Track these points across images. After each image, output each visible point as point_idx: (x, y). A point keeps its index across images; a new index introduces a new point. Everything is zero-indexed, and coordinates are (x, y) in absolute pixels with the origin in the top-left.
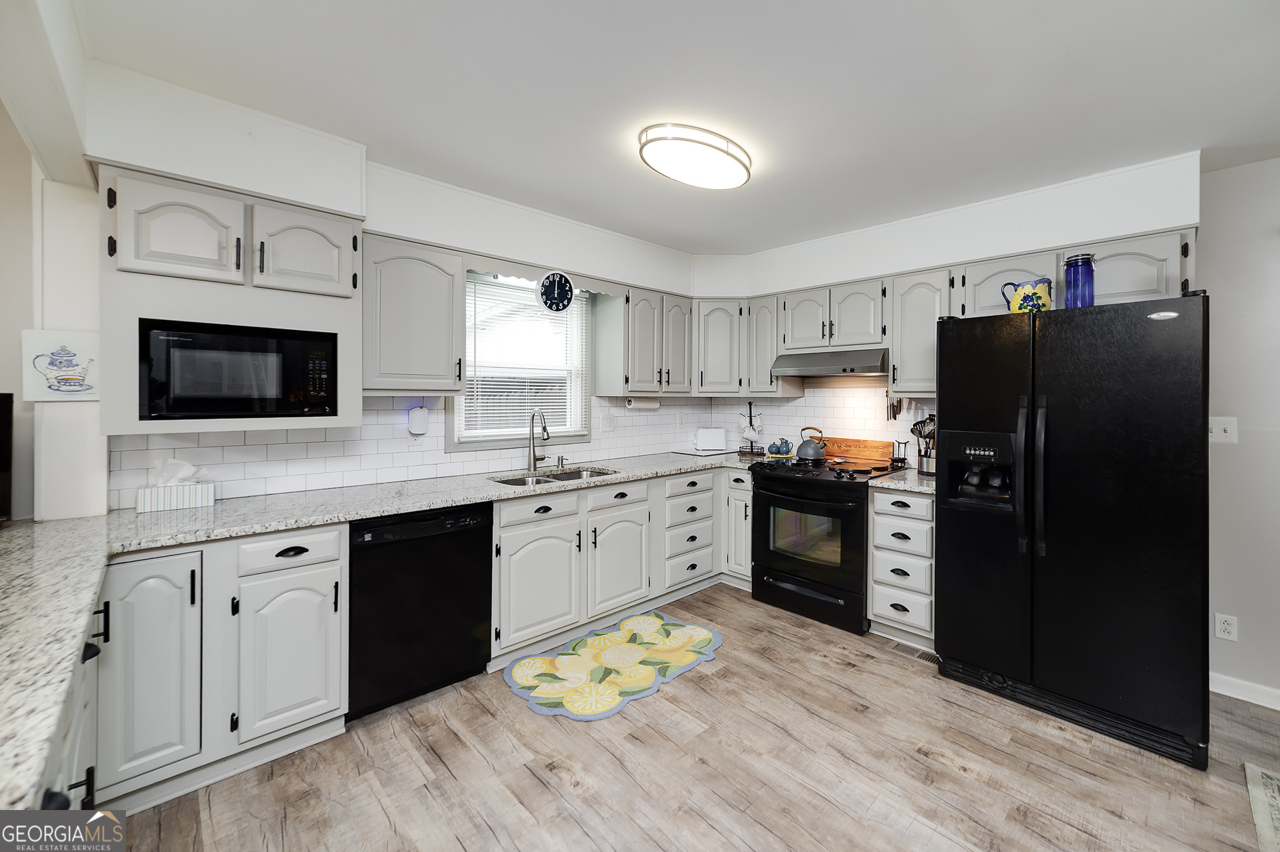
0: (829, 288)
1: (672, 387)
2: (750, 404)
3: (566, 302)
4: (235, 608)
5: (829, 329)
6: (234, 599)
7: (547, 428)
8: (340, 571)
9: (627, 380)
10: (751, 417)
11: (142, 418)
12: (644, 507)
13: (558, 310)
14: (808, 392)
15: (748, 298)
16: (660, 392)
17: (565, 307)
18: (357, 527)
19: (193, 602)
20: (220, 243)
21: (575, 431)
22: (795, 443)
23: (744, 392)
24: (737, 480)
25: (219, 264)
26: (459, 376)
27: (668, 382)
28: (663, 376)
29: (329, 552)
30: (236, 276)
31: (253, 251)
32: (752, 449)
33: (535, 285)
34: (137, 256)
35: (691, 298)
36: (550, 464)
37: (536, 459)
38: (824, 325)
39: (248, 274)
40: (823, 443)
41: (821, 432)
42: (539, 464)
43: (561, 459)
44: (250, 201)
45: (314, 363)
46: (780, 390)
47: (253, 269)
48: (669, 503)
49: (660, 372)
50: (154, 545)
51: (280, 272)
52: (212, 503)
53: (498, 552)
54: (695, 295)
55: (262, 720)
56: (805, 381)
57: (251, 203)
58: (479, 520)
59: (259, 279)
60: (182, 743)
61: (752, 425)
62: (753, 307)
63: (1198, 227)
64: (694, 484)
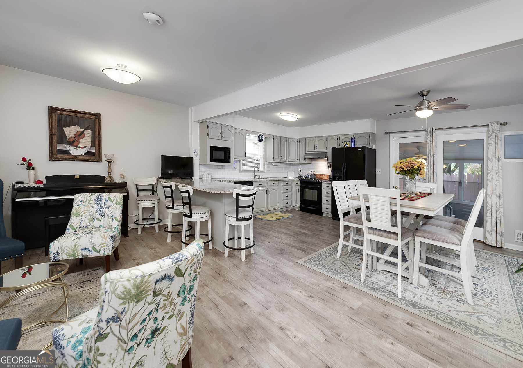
0: (316, 137)
2: (300, 165)
5: (316, 147)
9: (273, 158)
10: (300, 168)
11: (210, 162)
12: (278, 187)
13: (260, 141)
14: (313, 162)
15: (299, 138)
16: (280, 161)
17: (262, 141)
21: (262, 170)
22: (310, 175)
23: (298, 162)
24: (297, 183)
25: (218, 137)
26: (245, 156)
27: (282, 159)
28: (281, 157)
30: (220, 138)
31: (222, 134)
32: (301, 177)
33: (257, 136)
34: (210, 136)
35: (287, 138)
36: (258, 177)
38: (315, 146)
40: (315, 175)
41: (315, 172)
42: (256, 177)
43: (260, 176)
46: (307, 161)
47: (222, 137)
48: (283, 187)
49: (280, 156)
51: (225, 137)
52: (211, 178)
56: (312, 159)
57: (221, 126)
59: (222, 139)
61: (300, 170)
62: (300, 141)
63: (372, 133)
64: (287, 183)
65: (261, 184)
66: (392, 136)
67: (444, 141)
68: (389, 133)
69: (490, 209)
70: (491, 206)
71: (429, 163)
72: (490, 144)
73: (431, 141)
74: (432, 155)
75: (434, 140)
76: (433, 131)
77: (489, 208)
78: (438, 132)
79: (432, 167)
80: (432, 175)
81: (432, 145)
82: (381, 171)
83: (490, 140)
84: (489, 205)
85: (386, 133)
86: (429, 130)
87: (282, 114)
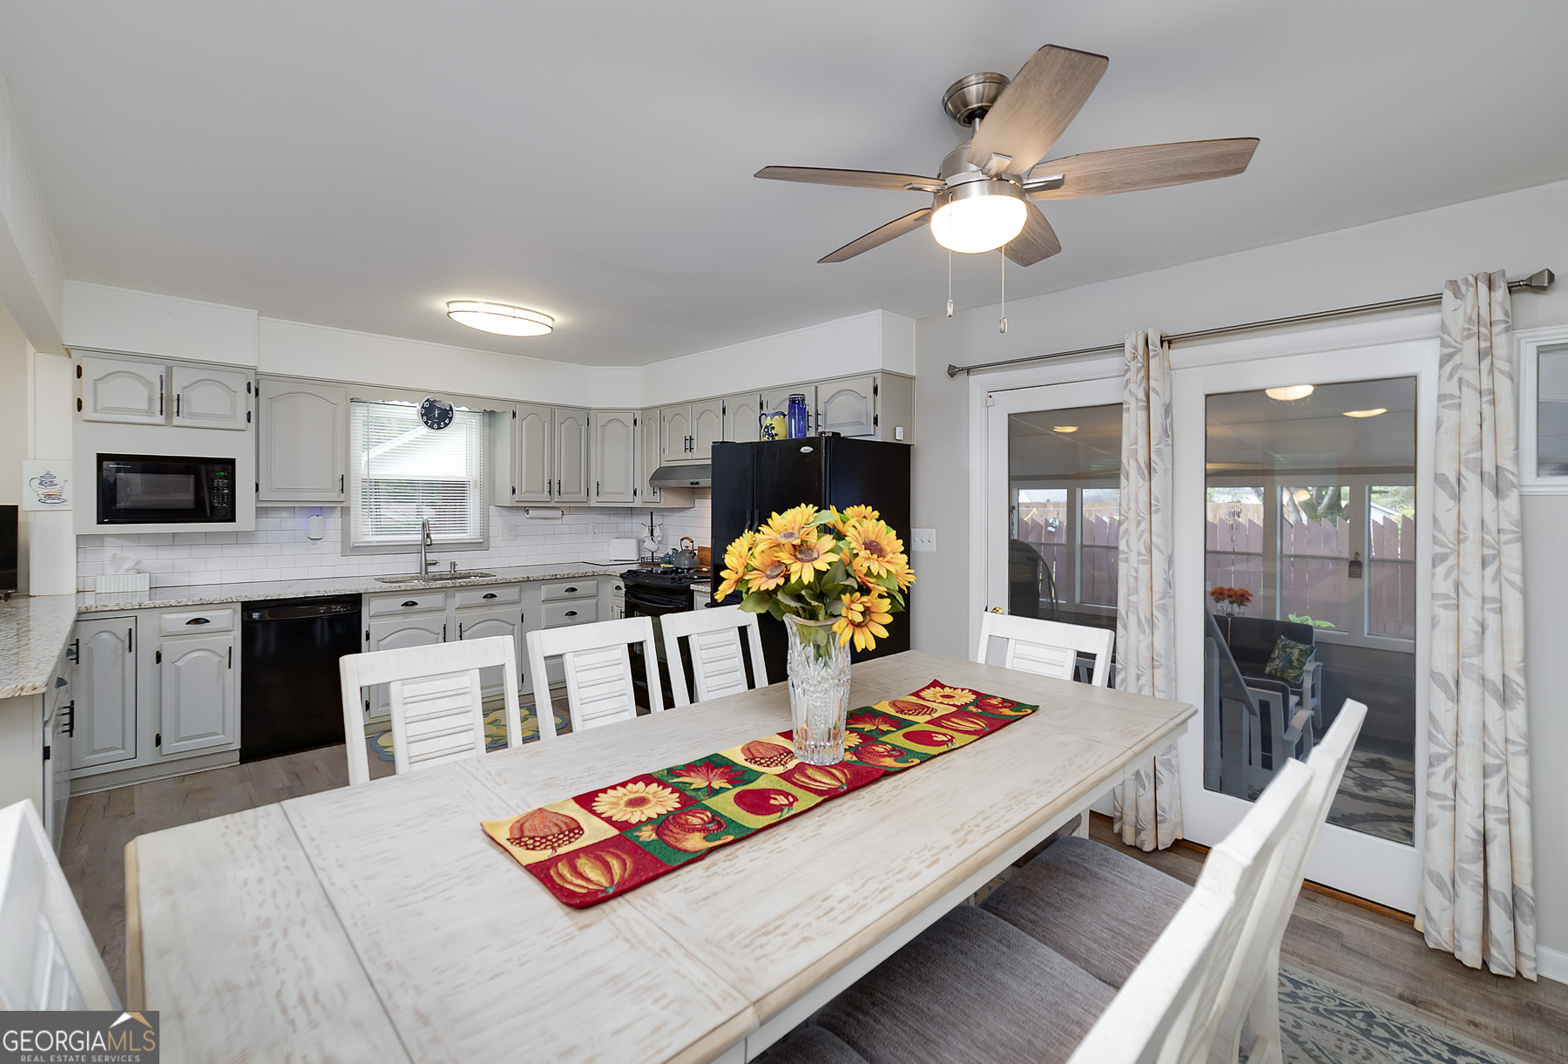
0: (692, 404)
1: (564, 497)
2: (652, 513)
3: (447, 421)
4: (159, 658)
5: (690, 444)
6: (158, 652)
7: (432, 536)
8: (235, 639)
9: (514, 491)
10: (652, 526)
11: (99, 522)
12: (517, 609)
13: (439, 428)
15: (642, 409)
16: (553, 502)
17: (446, 425)
18: (248, 607)
19: (130, 650)
20: (149, 397)
21: (470, 539)
23: (641, 503)
24: (618, 588)
25: (149, 412)
26: (342, 490)
27: (560, 492)
28: (556, 488)
29: (226, 624)
30: (161, 419)
31: (172, 401)
32: (653, 559)
33: (413, 412)
34: (95, 411)
35: (588, 410)
36: (444, 568)
37: (427, 565)
38: (687, 440)
39: (169, 418)
40: (694, 552)
41: (692, 542)
42: (430, 569)
43: (453, 565)
44: (170, 363)
45: (218, 481)
46: (662, 500)
47: (172, 414)
48: (544, 607)
49: (550, 484)
50: (105, 609)
51: (192, 415)
52: (148, 589)
53: (368, 637)
54: (593, 406)
55: (178, 741)
57: (170, 366)
58: (349, 608)
59: (176, 420)
60: (123, 748)
61: (652, 535)
62: (645, 419)
63: (884, 372)
64: (573, 590)
65: (415, 604)
66: (977, 384)
67: (1207, 396)
68: (968, 370)
69: (1445, 757)
70: (1450, 735)
71: (1133, 506)
72: (1448, 402)
73: (1141, 396)
74: (1143, 465)
75: (1156, 392)
76: (1150, 347)
77: (1444, 751)
78: (1178, 354)
79: (1144, 525)
80: (1144, 562)
81: (1142, 415)
82: (934, 540)
83: (1451, 377)
84: (1442, 734)
85: (952, 372)
86: (1133, 341)
87: (453, 307)
